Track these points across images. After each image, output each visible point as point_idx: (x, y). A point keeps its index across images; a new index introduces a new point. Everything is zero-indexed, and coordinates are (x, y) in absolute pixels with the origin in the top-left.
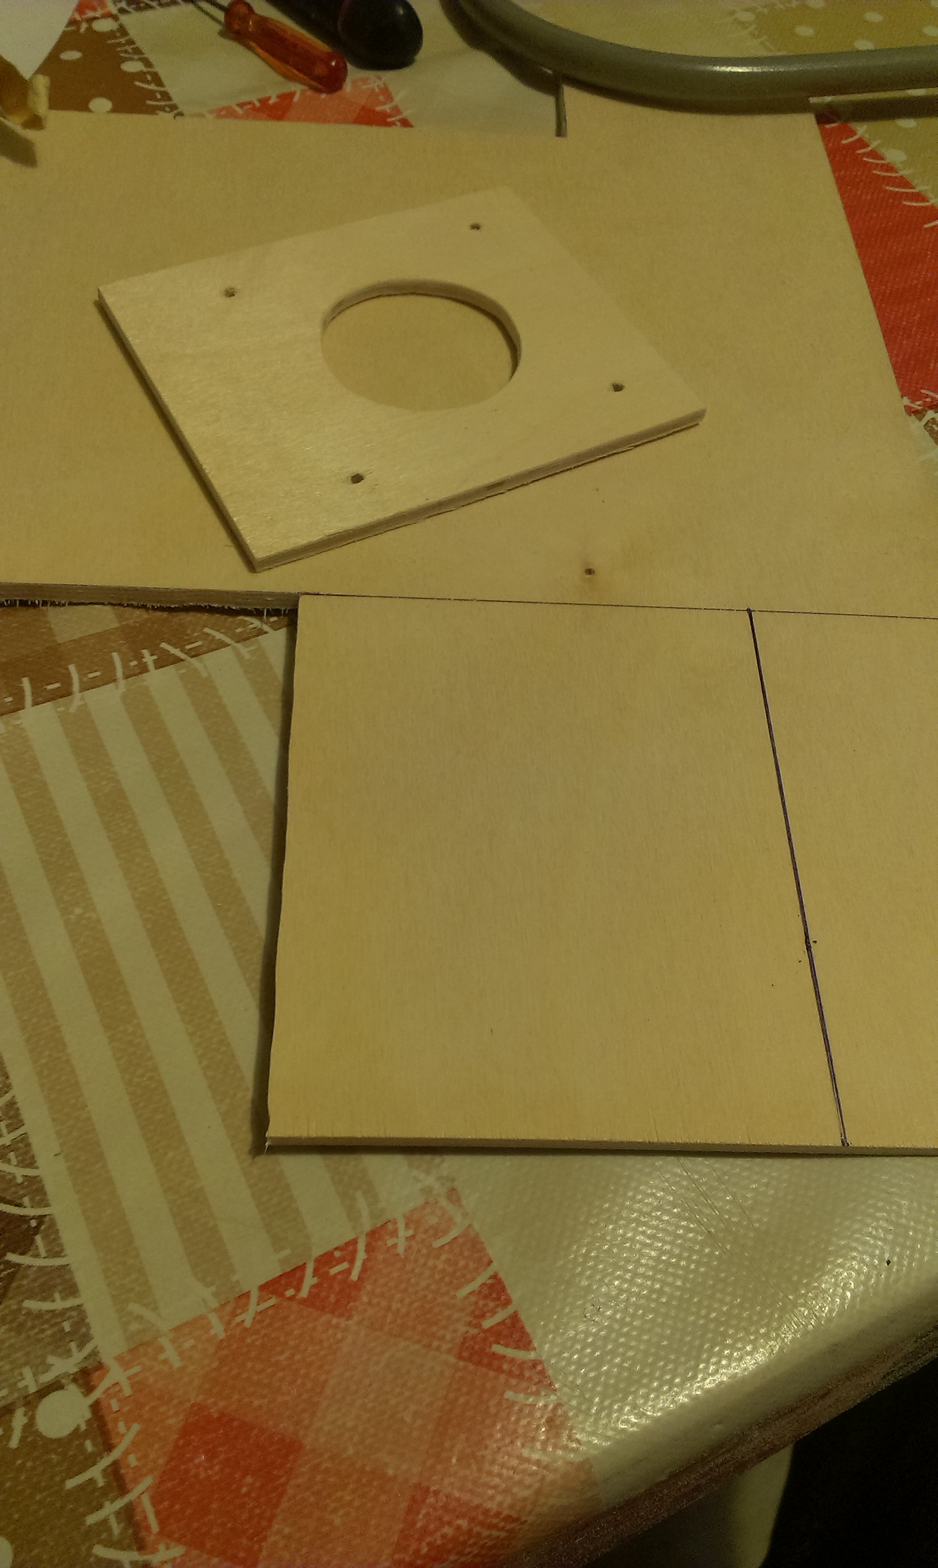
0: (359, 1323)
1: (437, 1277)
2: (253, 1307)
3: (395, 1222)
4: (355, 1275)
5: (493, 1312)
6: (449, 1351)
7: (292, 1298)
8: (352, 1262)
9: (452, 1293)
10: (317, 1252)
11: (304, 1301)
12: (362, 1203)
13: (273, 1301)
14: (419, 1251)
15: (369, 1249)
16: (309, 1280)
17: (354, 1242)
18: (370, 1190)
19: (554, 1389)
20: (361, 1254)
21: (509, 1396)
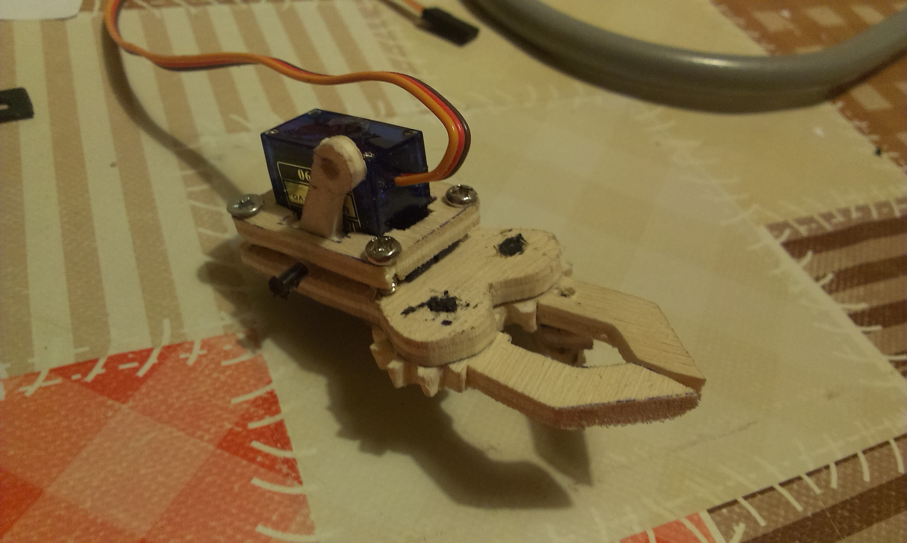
0: (132, 408)
1: (217, 385)
2: (40, 382)
3: (192, 343)
4: (141, 373)
5: (261, 418)
6: (210, 441)
7: (77, 381)
8: (142, 362)
9: (228, 398)
10: (112, 352)
11: (86, 384)
12: (166, 324)
13: (58, 381)
14: (207, 366)
15: (162, 357)
16: (98, 369)
17: (149, 352)
18: (177, 319)
19: (300, 483)
20: (153, 359)
21: (256, 481)
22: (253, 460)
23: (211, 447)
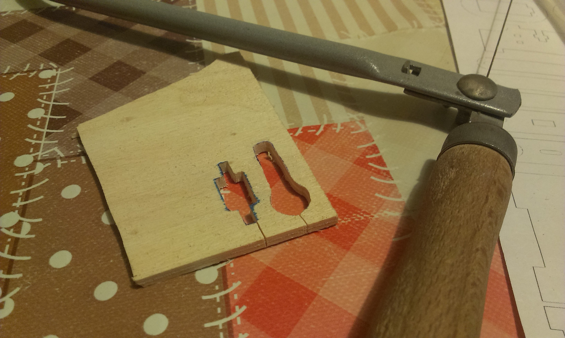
0: (316, 147)
1: (350, 141)
3: (337, 124)
4: (318, 134)
5: (371, 154)
6: (350, 161)
7: (292, 136)
8: (317, 130)
9: (355, 146)
10: (304, 125)
11: (296, 137)
12: (325, 117)
14: (344, 133)
15: (325, 128)
16: (300, 132)
17: (319, 126)
18: (329, 115)
19: (393, 179)
20: (321, 129)
21: (372, 178)
22: (370, 170)
23: (351, 163)
